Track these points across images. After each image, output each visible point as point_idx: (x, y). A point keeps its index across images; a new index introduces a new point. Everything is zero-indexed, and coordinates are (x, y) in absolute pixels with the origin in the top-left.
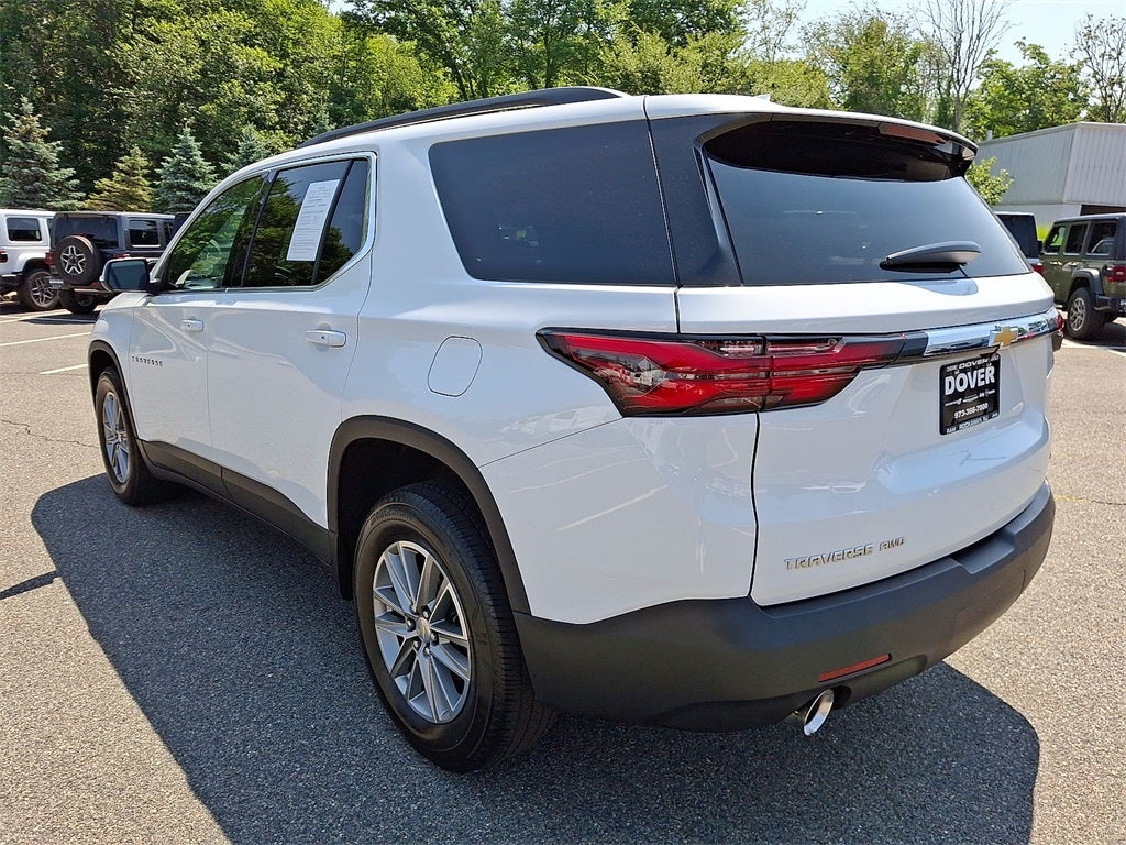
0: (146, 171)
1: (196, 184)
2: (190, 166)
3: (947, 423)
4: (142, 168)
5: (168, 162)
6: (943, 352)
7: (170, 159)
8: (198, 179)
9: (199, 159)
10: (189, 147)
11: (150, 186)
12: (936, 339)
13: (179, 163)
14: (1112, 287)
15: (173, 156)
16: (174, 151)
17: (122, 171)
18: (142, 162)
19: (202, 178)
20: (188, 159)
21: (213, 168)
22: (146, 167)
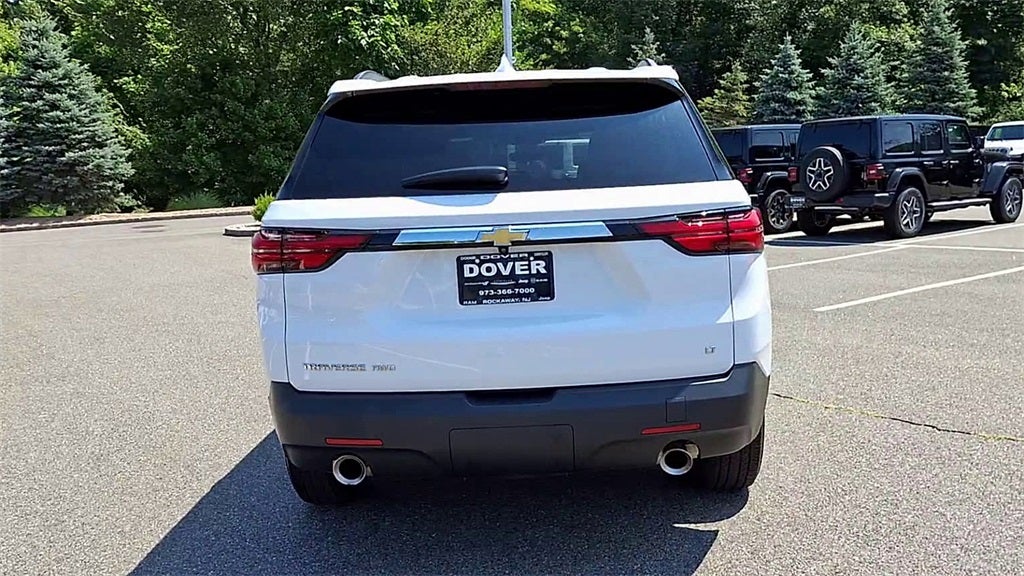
0: (745, 86)
1: (791, 95)
2: (787, 76)
4: (741, 83)
5: (767, 74)
7: (769, 71)
8: (795, 89)
9: (797, 68)
10: (789, 56)
11: (749, 101)
13: (777, 75)
15: (771, 67)
16: (773, 62)
17: (724, 88)
18: (743, 76)
19: (798, 88)
20: (786, 69)
21: (811, 75)
22: (746, 82)
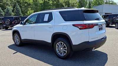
3: (99, 30)
6: (99, 25)
12: (99, 24)
14: (109, 22)
